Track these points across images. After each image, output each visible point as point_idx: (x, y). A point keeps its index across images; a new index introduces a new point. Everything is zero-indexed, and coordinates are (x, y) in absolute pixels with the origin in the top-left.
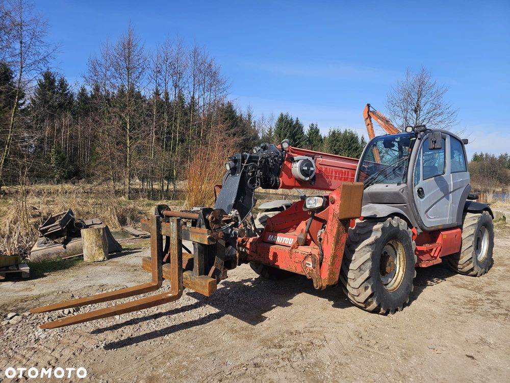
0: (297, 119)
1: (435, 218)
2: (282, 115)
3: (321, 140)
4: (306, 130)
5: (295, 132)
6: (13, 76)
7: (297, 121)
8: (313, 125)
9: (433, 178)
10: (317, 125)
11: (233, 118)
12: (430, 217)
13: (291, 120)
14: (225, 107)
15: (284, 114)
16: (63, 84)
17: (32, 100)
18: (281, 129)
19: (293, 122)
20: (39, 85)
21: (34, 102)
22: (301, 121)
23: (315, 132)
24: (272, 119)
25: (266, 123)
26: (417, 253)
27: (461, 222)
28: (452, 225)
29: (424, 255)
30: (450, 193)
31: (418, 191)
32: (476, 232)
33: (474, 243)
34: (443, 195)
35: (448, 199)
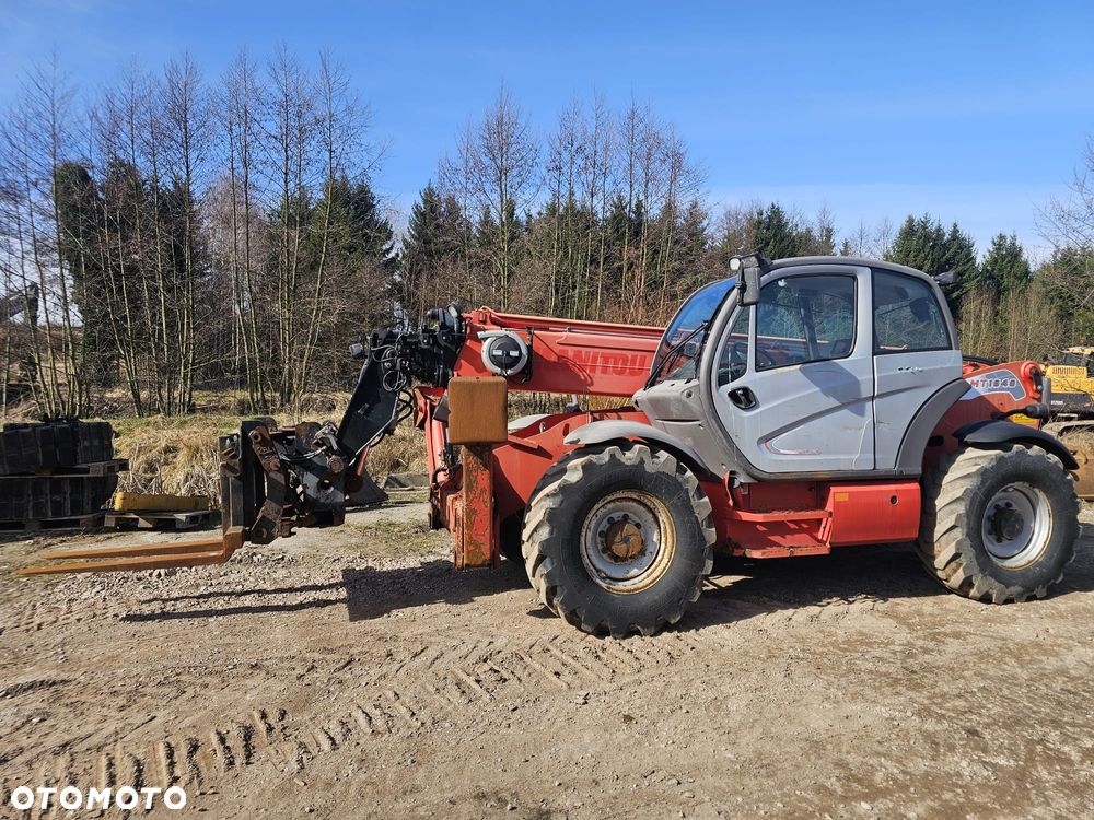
0: (955, 226)
1: (800, 454)
2: (911, 221)
3: (1025, 275)
4: (982, 254)
5: (948, 260)
6: (375, 203)
7: (955, 230)
8: (1002, 237)
9: (798, 366)
10: (1014, 238)
11: (782, 239)
12: (782, 451)
13: (939, 230)
14: (764, 216)
15: (918, 216)
16: (453, 209)
17: (404, 241)
18: (907, 256)
19: (944, 234)
20: (415, 213)
21: (407, 245)
22: (964, 232)
23: (1008, 256)
24: (885, 234)
25: (871, 243)
26: (762, 529)
27: (920, 469)
28: (872, 474)
29: (787, 536)
30: (867, 399)
31: (733, 395)
32: (975, 494)
33: (965, 519)
34: (837, 403)
35: (861, 413)
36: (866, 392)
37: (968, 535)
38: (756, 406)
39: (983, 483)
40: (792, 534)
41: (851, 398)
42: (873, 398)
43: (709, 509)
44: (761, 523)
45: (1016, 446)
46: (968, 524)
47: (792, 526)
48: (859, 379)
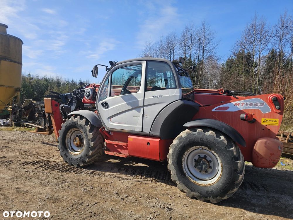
1: (119, 123)
9: (121, 96)
12: (115, 122)
26: (116, 146)
27: (159, 134)
28: (141, 133)
29: (123, 150)
30: (141, 107)
31: (102, 104)
32: (176, 147)
33: (172, 156)
34: (131, 108)
35: (139, 112)
36: (141, 104)
37: (172, 163)
38: (108, 107)
39: (180, 143)
40: (124, 150)
41: (135, 107)
42: (144, 106)
43: (92, 136)
44: (116, 145)
45: (198, 129)
46: (173, 159)
47: (124, 147)
48: (139, 100)
